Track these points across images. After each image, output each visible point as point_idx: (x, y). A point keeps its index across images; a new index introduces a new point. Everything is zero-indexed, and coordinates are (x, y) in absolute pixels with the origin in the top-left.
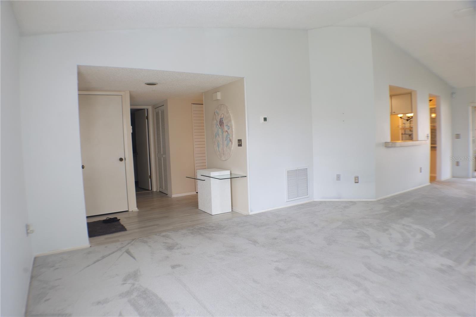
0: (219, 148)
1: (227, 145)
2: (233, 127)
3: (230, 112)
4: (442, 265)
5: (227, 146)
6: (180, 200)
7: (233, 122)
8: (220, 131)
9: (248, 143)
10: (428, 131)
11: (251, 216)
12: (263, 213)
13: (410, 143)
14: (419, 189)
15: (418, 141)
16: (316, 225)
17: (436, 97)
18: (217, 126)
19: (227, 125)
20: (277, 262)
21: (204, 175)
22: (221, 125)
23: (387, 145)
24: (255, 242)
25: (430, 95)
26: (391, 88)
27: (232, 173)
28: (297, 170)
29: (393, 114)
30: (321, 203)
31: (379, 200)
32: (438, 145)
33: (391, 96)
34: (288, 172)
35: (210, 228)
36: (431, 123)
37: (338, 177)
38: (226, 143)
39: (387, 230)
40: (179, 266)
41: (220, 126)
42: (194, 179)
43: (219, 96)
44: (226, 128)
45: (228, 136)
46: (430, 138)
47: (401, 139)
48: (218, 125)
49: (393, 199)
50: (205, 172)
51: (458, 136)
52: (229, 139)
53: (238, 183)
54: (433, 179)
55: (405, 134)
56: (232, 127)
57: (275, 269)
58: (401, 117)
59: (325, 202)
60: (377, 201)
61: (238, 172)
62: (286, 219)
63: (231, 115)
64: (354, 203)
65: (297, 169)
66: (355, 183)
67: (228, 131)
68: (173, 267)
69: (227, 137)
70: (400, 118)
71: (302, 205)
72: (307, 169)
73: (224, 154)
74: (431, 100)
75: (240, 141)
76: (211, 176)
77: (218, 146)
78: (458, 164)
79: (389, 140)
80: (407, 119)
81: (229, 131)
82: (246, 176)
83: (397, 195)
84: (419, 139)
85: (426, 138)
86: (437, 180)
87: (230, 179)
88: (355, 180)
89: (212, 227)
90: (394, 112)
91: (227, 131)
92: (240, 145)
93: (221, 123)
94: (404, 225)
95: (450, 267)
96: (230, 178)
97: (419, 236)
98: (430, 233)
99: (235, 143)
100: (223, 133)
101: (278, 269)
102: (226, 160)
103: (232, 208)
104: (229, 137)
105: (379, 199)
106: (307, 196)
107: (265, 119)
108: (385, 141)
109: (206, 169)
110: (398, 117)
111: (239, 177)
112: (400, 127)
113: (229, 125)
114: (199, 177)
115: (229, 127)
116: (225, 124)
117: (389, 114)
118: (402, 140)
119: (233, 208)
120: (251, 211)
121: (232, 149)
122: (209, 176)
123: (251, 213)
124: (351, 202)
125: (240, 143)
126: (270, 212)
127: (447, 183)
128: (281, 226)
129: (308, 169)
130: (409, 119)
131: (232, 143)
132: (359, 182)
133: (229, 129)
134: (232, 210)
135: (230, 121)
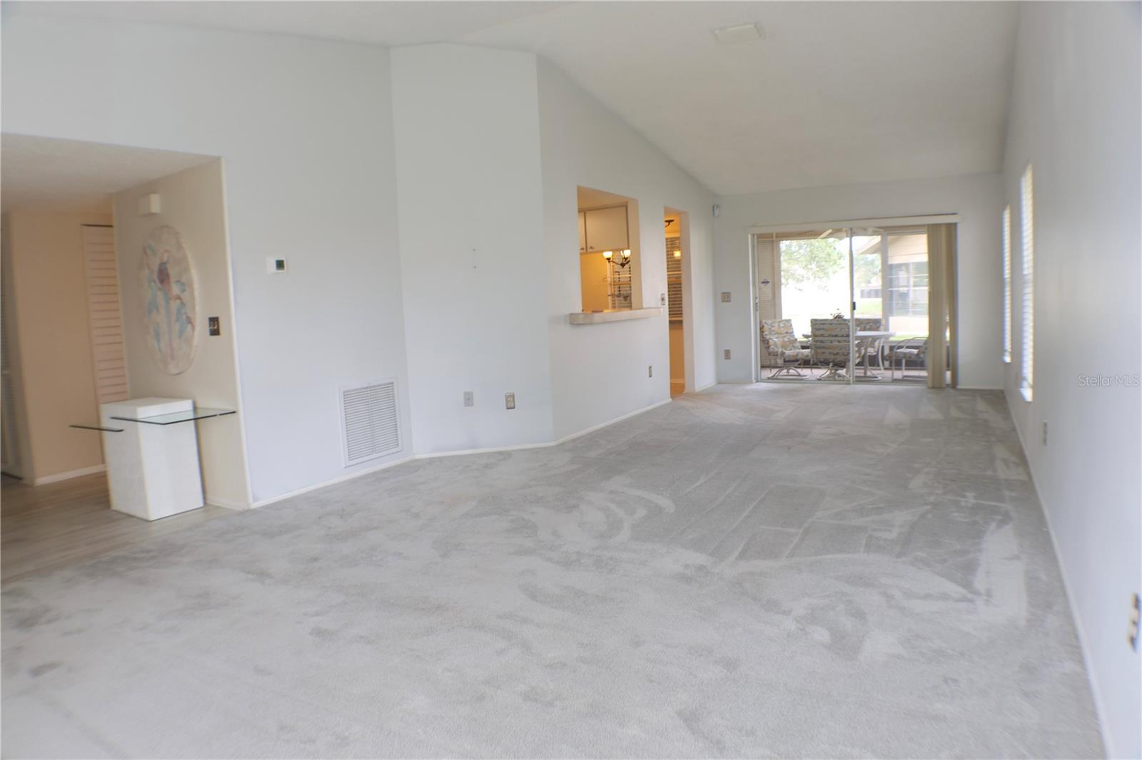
0: (158, 341)
1: (181, 332)
2: (196, 286)
3: (184, 245)
4: (687, 566)
5: (180, 337)
6: (58, 491)
7: (194, 274)
8: (160, 295)
9: (235, 325)
10: (664, 289)
11: (255, 512)
12: (286, 501)
13: (626, 313)
14: (648, 412)
15: (642, 308)
16: (417, 516)
17: (679, 213)
18: (153, 284)
19: (178, 281)
20: (317, 614)
21: (121, 416)
22: (162, 281)
23: (573, 320)
24: (263, 575)
25: (667, 211)
26: (582, 193)
27: (199, 405)
28: (367, 388)
29: (589, 250)
30: (431, 461)
31: (562, 444)
32: (685, 318)
33: (583, 211)
34: (346, 394)
35: (143, 555)
36: (668, 271)
37: (469, 399)
38: (177, 327)
39: (575, 507)
40: (52, 666)
41: (159, 285)
42: (97, 431)
43: (155, 203)
44: (175, 289)
45: (183, 311)
46: (667, 302)
47: (610, 307)
48: (154, 281)
49: (593, 439)
50: (122, 410)
51: (726, 297)
52: (184, 317)
53: (213, 429)
54: (677, 389)
55: (619, 296)
56: (191, 286)
57: (311, 634)
58: (608, 259)
59: (440, 459)
60: (558, 446)
61: (211, 403)
62: (343, 510)
63: (189, 255)
64: (505, 456)
65: (366, 386)
66: (508, 408)
67: (182, 296)
68: (37, 672)
69: (179, 312)
70: (607, 261)
71: (386, 471)
72: (392, 383)
73: (173, 358)
74: (669, 222)
75: (214, 321)
76: (138, 417)
77: (157, 336)
78: (727, 354)
79: (578, 308)
80: (621, 261)
81: (185, 296)
82: (234, 412)
83: (602, 429)
84: (644, 306)
85: (660, 302)
86: (686, 391)
87: (192, 421)
88: (507, 402)
89: (149, 551)
90: (591, 248)
91: (179, 298)
92: (215, 332)
93: (163, 276)
94: (611, 492)
95: (701, 568)
96: (192, 417)
97: (641, 512)
98: (665, 502)
99: (202, 326)
100: (167, 302)
101: (319, 632)
102: (179, 374)
103: (205, 498)
104: (186, 313)
105: (561, 441)
106: (397, 449)
107: (280, 265)
108: (570, 312)
109: (126, 400)
110: (603, 256)
111: (215, 416)
112: (609, 279)
113: (184, 280)
114: (106, 423)
115: (186, 286)
116: (173, 279)
117: (578, 251)
118: (614, 307)
119: (209, 496)
120: (255, 499)
121: (195, 342)
122: (133, 417)
123: (254, 505)
124: (500, 453)
125: (215, 327)
126: (306, 498)
127: (707, 395)
128: (330, 528)
129: (395, 385)
130: (624, 263)
131: (193, 328)
132: (516, 407)
133: (184, 291)
134: (205, 503)
135: (187, 269)
